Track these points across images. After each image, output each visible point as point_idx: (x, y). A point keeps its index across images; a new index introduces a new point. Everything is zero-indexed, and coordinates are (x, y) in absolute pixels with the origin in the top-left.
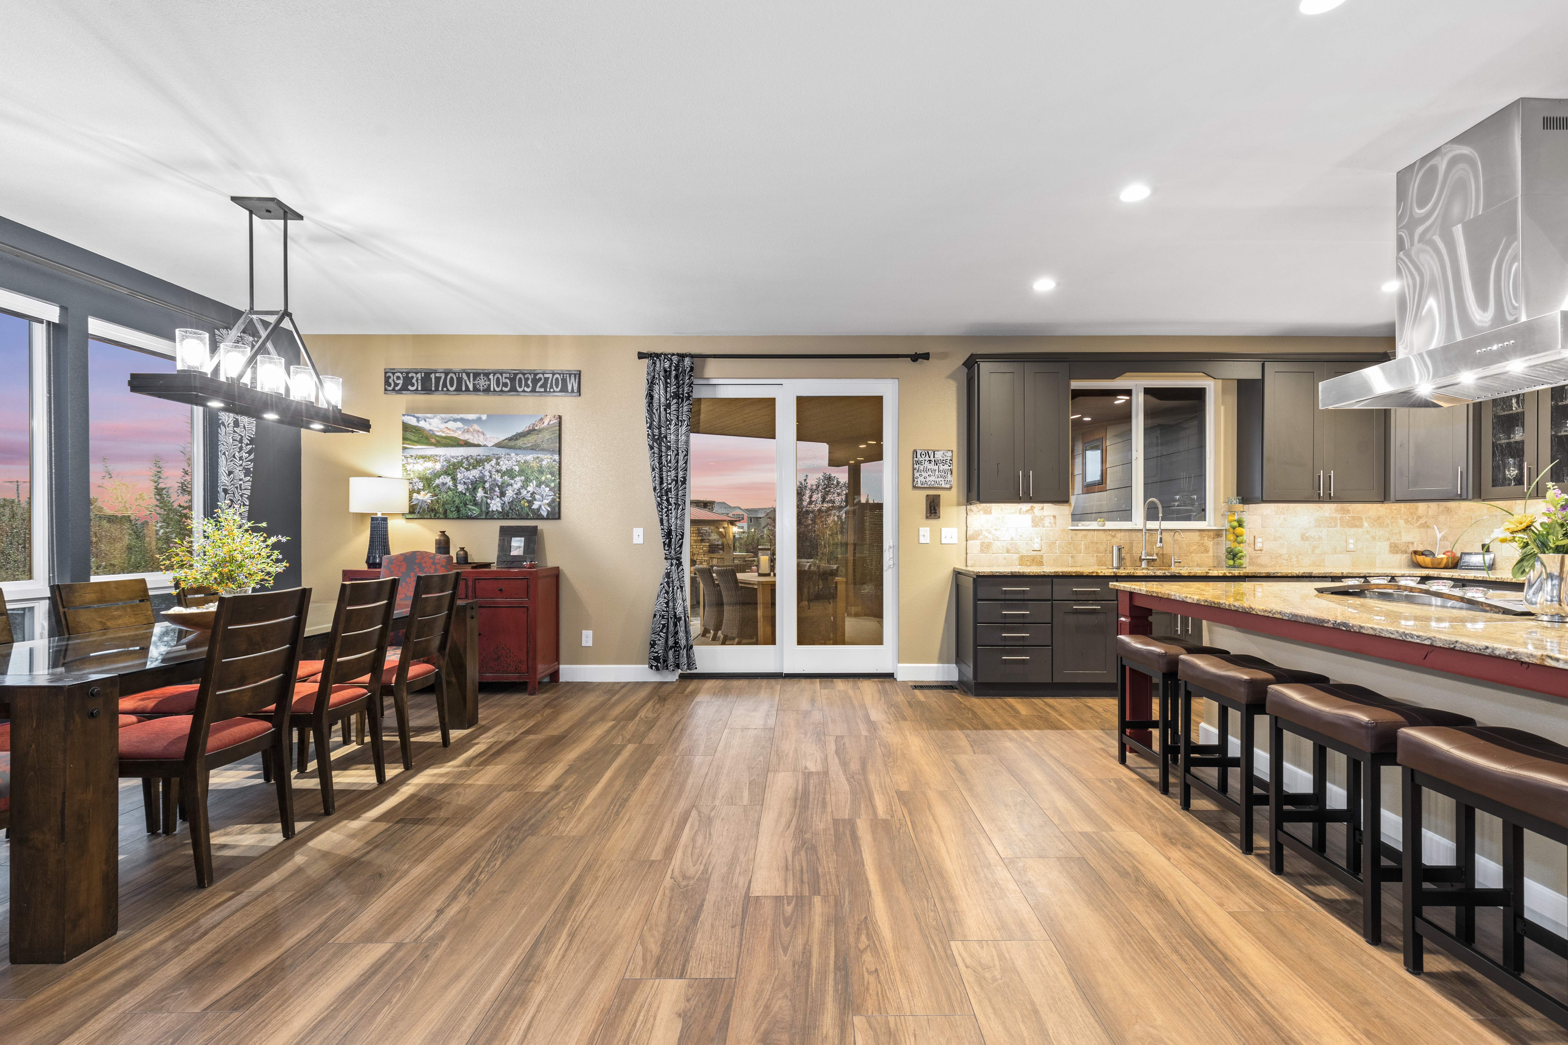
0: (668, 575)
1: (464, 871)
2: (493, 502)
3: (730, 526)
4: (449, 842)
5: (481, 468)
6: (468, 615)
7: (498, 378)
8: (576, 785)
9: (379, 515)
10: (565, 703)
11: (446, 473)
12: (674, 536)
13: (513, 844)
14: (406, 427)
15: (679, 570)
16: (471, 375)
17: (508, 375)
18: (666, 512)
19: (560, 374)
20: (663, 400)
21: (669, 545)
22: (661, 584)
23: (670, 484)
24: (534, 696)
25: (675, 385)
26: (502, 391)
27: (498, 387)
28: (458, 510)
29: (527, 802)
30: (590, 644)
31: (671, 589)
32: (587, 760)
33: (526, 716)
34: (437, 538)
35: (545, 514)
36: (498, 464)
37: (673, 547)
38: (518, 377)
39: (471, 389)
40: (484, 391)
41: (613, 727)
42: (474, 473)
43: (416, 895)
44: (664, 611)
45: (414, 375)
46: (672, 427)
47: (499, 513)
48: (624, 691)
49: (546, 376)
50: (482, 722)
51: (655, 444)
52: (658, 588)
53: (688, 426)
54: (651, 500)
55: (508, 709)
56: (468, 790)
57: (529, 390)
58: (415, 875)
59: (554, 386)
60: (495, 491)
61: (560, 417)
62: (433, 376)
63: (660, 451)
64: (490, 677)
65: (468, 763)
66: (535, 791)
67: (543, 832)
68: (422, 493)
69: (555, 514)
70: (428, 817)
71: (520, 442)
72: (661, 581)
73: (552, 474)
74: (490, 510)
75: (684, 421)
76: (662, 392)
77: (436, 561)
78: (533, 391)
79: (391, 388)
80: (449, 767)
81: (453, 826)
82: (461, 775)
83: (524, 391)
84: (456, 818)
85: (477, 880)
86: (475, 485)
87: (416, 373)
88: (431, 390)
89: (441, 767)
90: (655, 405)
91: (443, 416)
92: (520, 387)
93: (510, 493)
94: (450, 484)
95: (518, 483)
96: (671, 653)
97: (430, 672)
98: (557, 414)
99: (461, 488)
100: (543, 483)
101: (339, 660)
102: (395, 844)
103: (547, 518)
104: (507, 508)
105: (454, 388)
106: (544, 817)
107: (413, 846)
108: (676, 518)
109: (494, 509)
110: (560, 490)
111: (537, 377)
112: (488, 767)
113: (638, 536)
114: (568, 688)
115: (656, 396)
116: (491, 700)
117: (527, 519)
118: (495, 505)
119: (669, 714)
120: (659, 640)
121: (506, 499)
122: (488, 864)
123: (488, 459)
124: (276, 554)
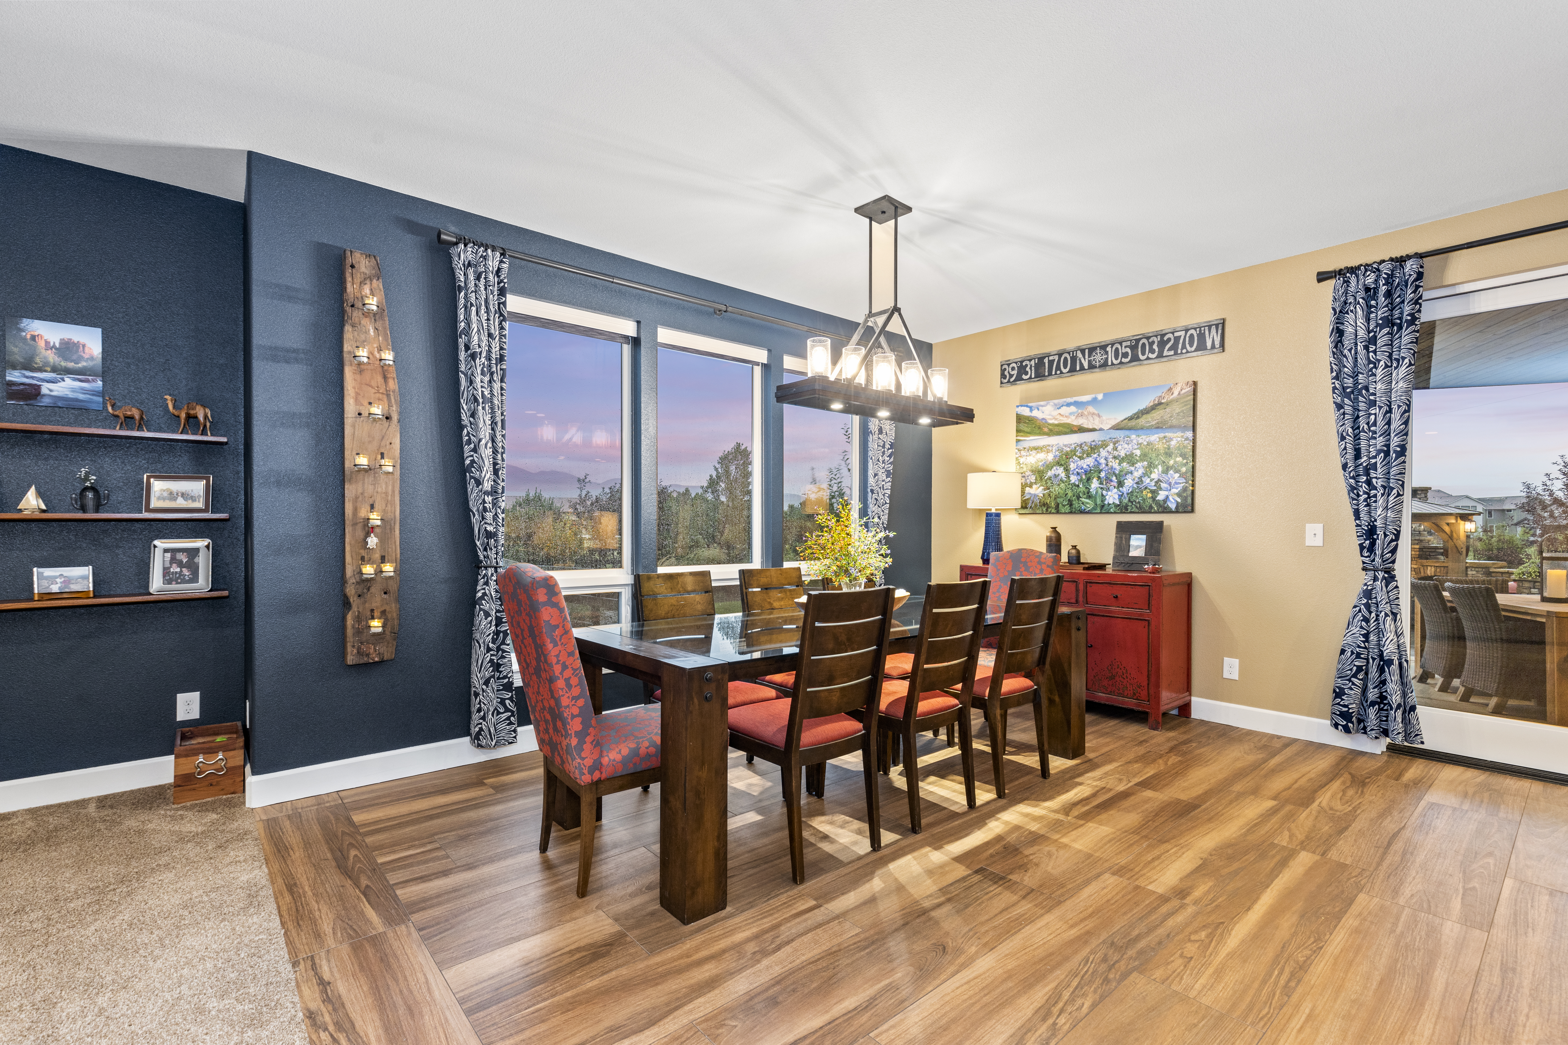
0: (1368, 594)
1: (1040, 995)
2: (1109, 493)
3: (1459, 521)
4: (1028, 930)
5: (1095, 456)
6: (1073, 626)
7: (1117, 349)
8: (1213, 901)
9: (993, 511)
10: (1198, 751)
11: (1059, 464)
12: (1381, 536)
13: (1111, 976)
14: (1020, 419)
15: (1390, 587)
16: (1087, 351)
17: (1128, 343)
18: (1365, 500)
19: (1195, 329)
20: (1362, 333)
21: (1371, 549)
22: (1355, 607)
23: (1375, 457)
24: (1156, 732)
25: (1387, 306)
26: (1121, 363)
27: (1116, 359)
28: (1070, 503)
29: (1137, 904)
30: (1235, 676)
31: (1373, 615)
32: (1231, 858)
33: (1145, 759)
34: (1048, 534)
35: (1173, 506)
36: (1115, 449)
37: (1378, 552)
38: (1141, 342)
39: (1086, 367)
40: (1100, 367)
41: (1273, 811)
42: (1089, 462)
43: (975, 1009)
44: (1359, 647)
45: (1028, 362)
46: (1379, 372)
47: (1116, 506)
48: (1288, 752)
49: (1176, 334)
50: (1090, 755)
51: (1346, 401)
52: (1349, 613)
53: (1411, 364)
54: (1339, 483)
55: (1122, 742)
56: (1061, 852)
57: (1154, 356)
58: (981, 971)
59: (1188, 346)
60: (1111, 481)
61: (1195, 384)
62: (1046, 360)
63: (1356, 409)
64: (1102, 697)
65: (1067, 809)
66: (1150, 887)
67: (1158, 974)
68: (1034, 486)
69: (1187, 506)
70: (1010, 877)
71: (1142, 421)
72: (1354, 601)
73: (1183, 456)
74: (1106, 502)
75: (1404, 358)
76: (1361, 321)
77: (1043, 560)
78: (1160, 355)
79: (1006, 381)
80: (1045, 808)
81: (1036, 906)
82: (1056, 826)
83: (1148, 358)
84: (1042, 893)
85: (1055, 1024)
86: (1088, 475)
87: (1030, 360)
88: (1044, 376)
89: (1036, 806)
90: (1347, 342)
91: (1056, 401)
92: (1143, 354)
93: (1129, 483)
94: (1063, 475)
95: (1139, 470)
96: (1372, 712)
97: (1028, 688)
98: (1191, 380)
99: (1074, 479)
100: (1172, 468)
101: (926, 666)
102: (967, 907)
103: (1177, 511)
104: (1126, 501)
105: (1067, 369)
106: (1160, 943)
107: (986, 917)
108: (1386, 508)
109: (1111, 502)
110: (1193, 475)
111: (1165, 339)
112: (1090, 824)
113: (1314, 534)
114: (1203, 729)
115: (1349, 330)
116: (1103, 725)
117: (1150, 512)
118: (1112, 497)
119: (1374, 814)
120: (1351, 689)
121: (1124, 490)
122: (1071, 1000)
123: (1104, 445)
124: (885, 550)
